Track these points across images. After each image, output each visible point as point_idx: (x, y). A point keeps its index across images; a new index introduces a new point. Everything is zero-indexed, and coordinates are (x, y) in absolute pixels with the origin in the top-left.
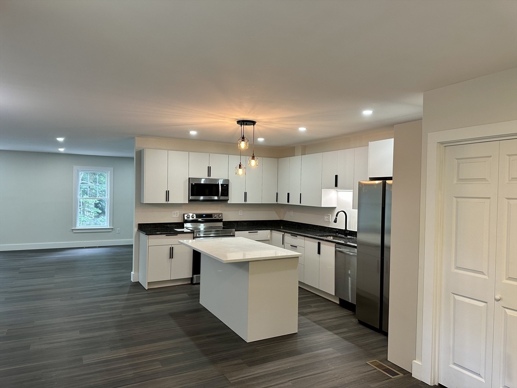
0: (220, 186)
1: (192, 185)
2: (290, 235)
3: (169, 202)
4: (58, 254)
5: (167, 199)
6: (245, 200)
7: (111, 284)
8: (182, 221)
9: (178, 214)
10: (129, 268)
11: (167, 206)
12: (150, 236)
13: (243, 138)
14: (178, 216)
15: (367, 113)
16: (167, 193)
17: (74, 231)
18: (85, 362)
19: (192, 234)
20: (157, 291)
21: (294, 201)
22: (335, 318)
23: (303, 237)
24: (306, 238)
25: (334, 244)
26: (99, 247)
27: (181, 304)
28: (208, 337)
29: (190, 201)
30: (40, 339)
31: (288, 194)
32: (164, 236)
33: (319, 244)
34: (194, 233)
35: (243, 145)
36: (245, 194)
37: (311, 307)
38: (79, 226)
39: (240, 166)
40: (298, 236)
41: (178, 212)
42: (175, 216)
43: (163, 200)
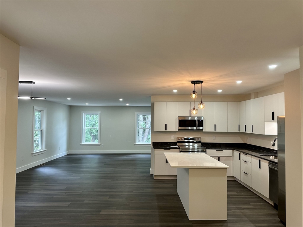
0: (197, 121)
1: (180, 120)
2: (243, 153)
3: (167, 131)
4: (127, 157)
5: (166, 129)
6: (215, 129)
7: (139, 174)
8: (176, 142)
9: (174, 137)
10: (149, 166)
11: (166, 132)
12: (155, 149)
13: (194, 92)
14: (174, 139)
15: (272, 67)
16: (166, 125)
17: (136, 145)
18: (101, 213)
19: (179, 150)
20: (159, 181)
21: (249, 131)
22: (263, 215)
23: (251, 156)
24: (252, 156)
25: (268, 162)
26: (147, 154)
27: (167, 190)
28: (168, 212)
29: (179, 130)
30: (91, 198)
31: (245, 125)
32: (163, 149)
33: (260, 161)
34: (180, 149)
35: (194, 96)
36: (215, 126)
37: (249, 204)
38: (138, 143)
39: (194, 108)
40: (248, 155)
41: (174, 136)
42: (172, 138)
43: (163, 130)
